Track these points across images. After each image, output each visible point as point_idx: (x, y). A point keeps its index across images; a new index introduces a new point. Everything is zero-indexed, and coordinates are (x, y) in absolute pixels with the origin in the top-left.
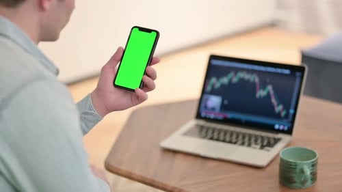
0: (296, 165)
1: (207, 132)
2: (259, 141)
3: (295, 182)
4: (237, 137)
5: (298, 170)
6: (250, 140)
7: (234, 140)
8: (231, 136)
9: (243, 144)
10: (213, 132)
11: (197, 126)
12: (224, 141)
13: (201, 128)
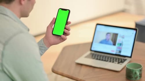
0: (133, 71)
1: (95, 56)
2: (117, 60)
3: (133, 78)
4: (108, 58)
5: (134, 73)
6: (113, 60)
7: (107, 60)
8: (105, 58)
9: (110, 61)
10: (98, 57)
11: (91, 54)
12: (102, 60)
13: (93, 54)
